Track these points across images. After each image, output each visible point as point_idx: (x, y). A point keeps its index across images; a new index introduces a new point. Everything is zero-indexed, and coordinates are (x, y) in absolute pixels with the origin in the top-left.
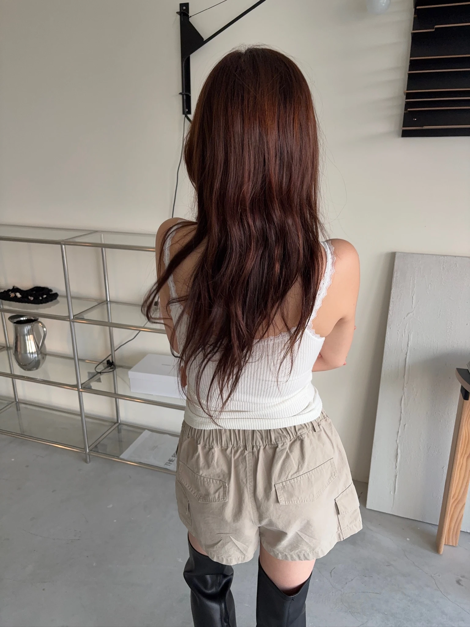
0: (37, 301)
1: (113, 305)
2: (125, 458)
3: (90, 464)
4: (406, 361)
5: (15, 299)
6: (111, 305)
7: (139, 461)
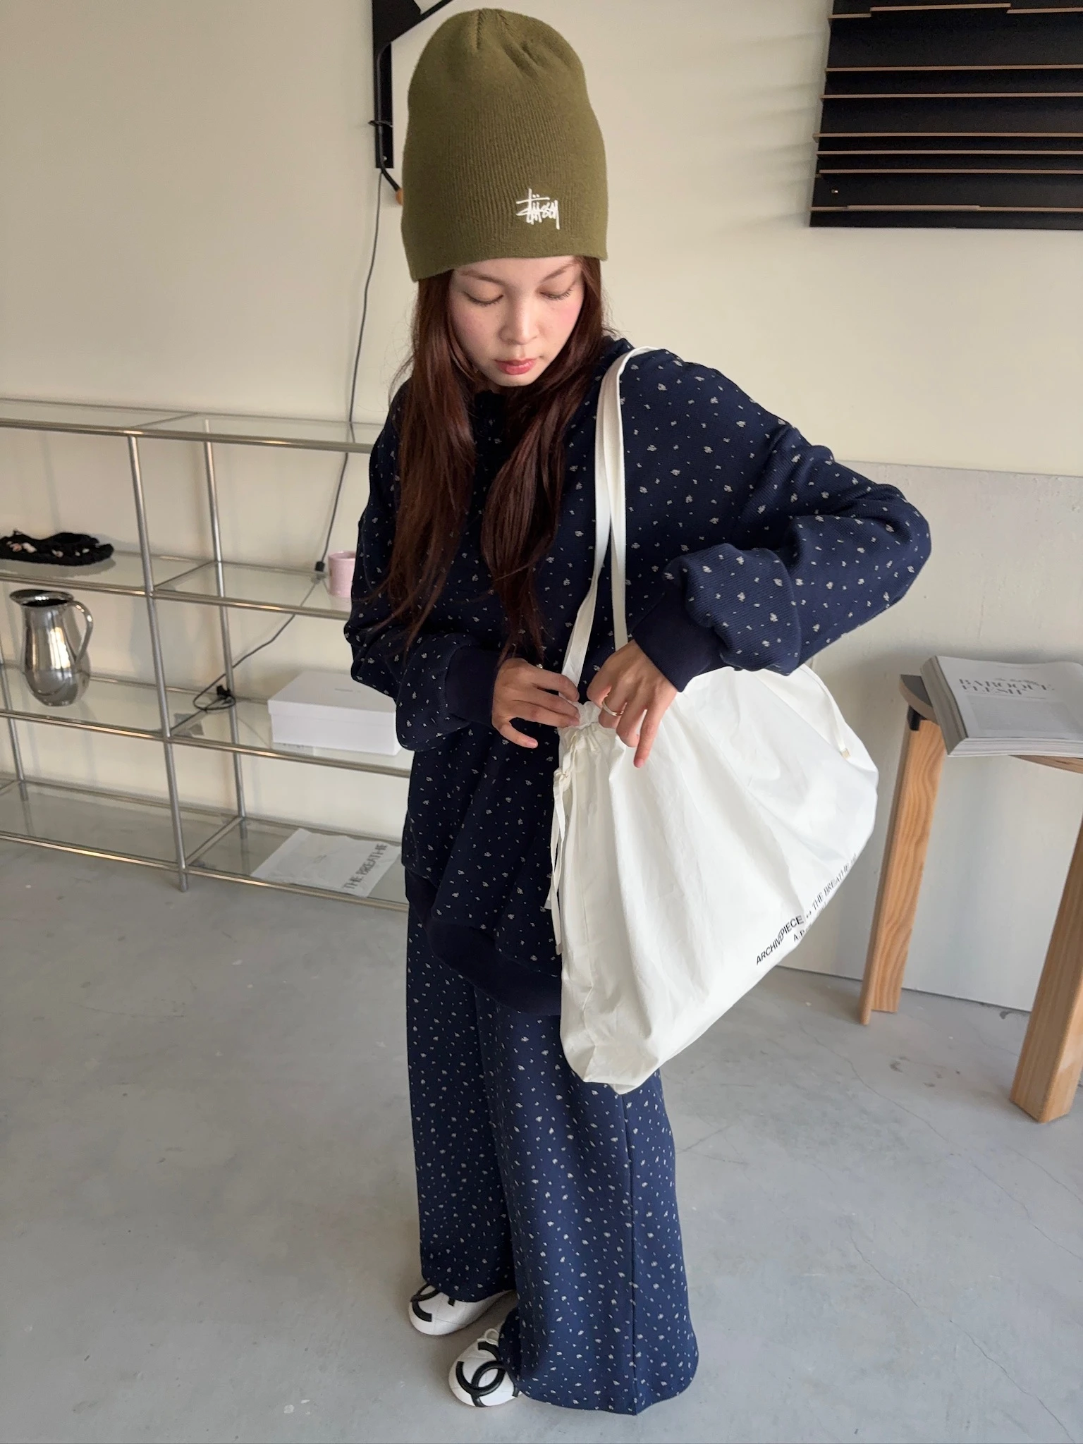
0: (71, 560)
2: (262, 877)
3: (187, 894)
5: (23, 556)
7: (291, 882)
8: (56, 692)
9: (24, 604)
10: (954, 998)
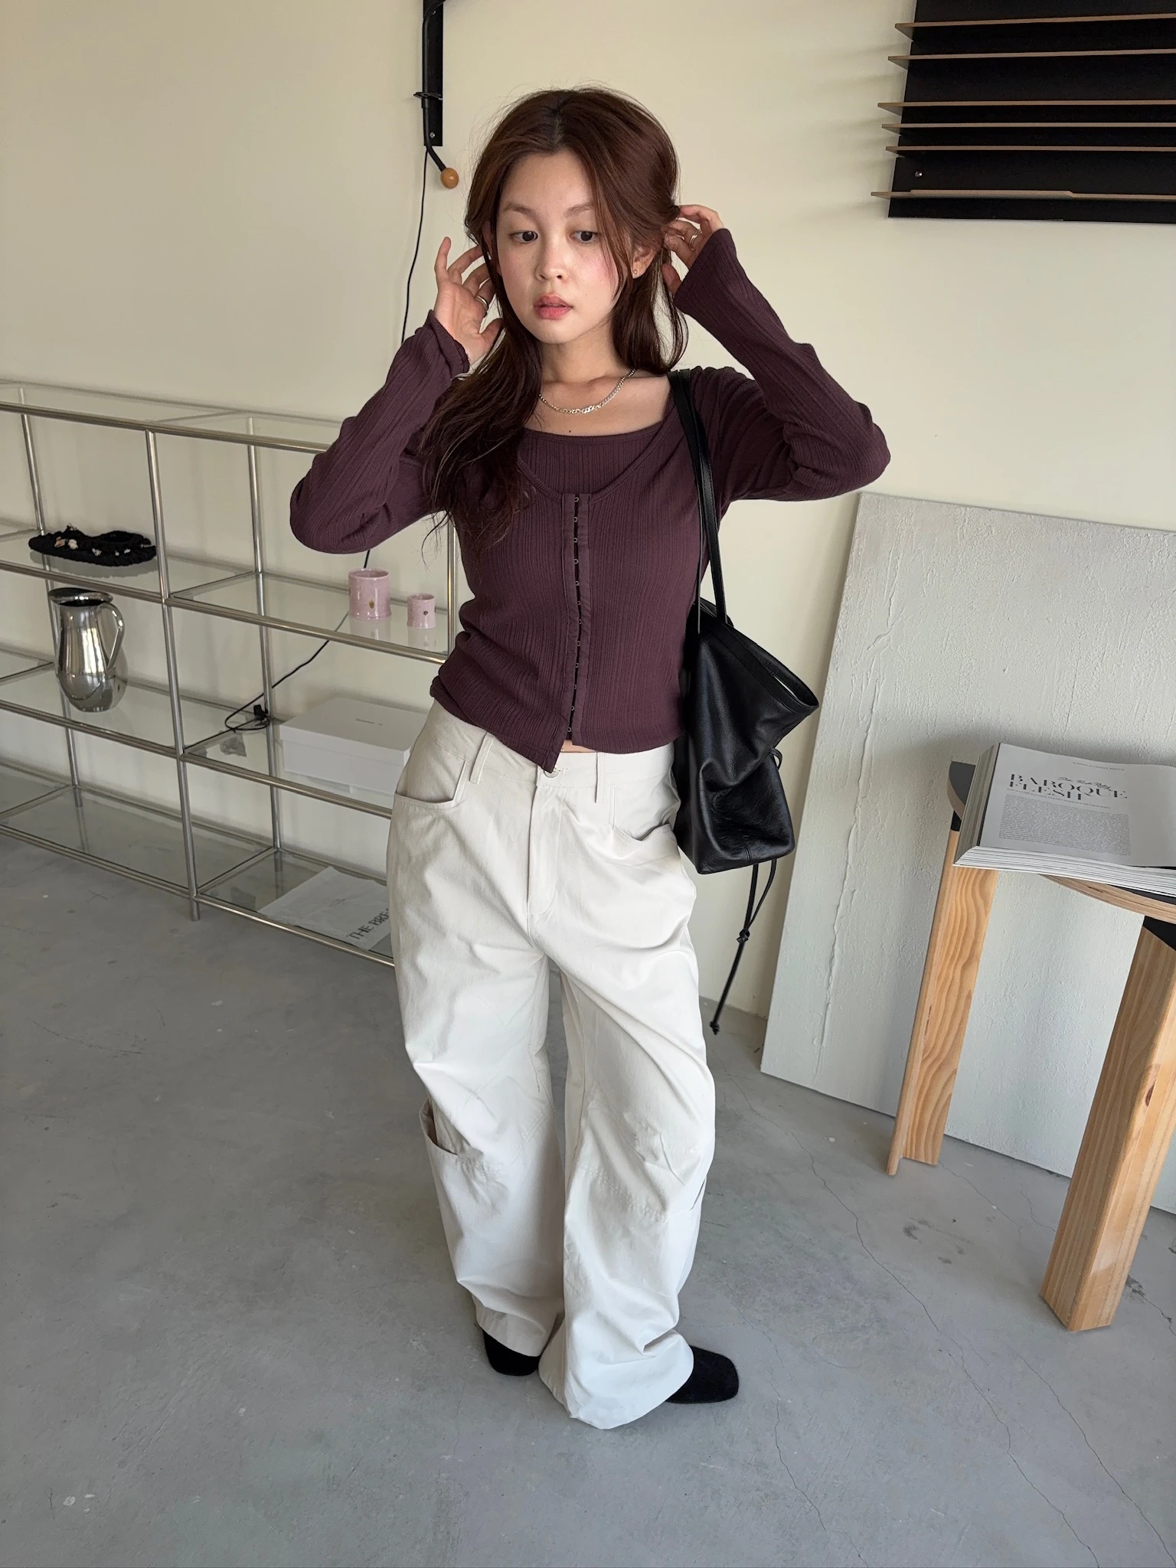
0: (107, 560)
1: (270, 582)
2: (269, 914)
3: (199, 922)
4: (864, 748)
5: (66, 553)
6: (265, 580)
7: (296, 924)
8: (88, 697)
9: (61, 604)
10: (1014, 1159)
